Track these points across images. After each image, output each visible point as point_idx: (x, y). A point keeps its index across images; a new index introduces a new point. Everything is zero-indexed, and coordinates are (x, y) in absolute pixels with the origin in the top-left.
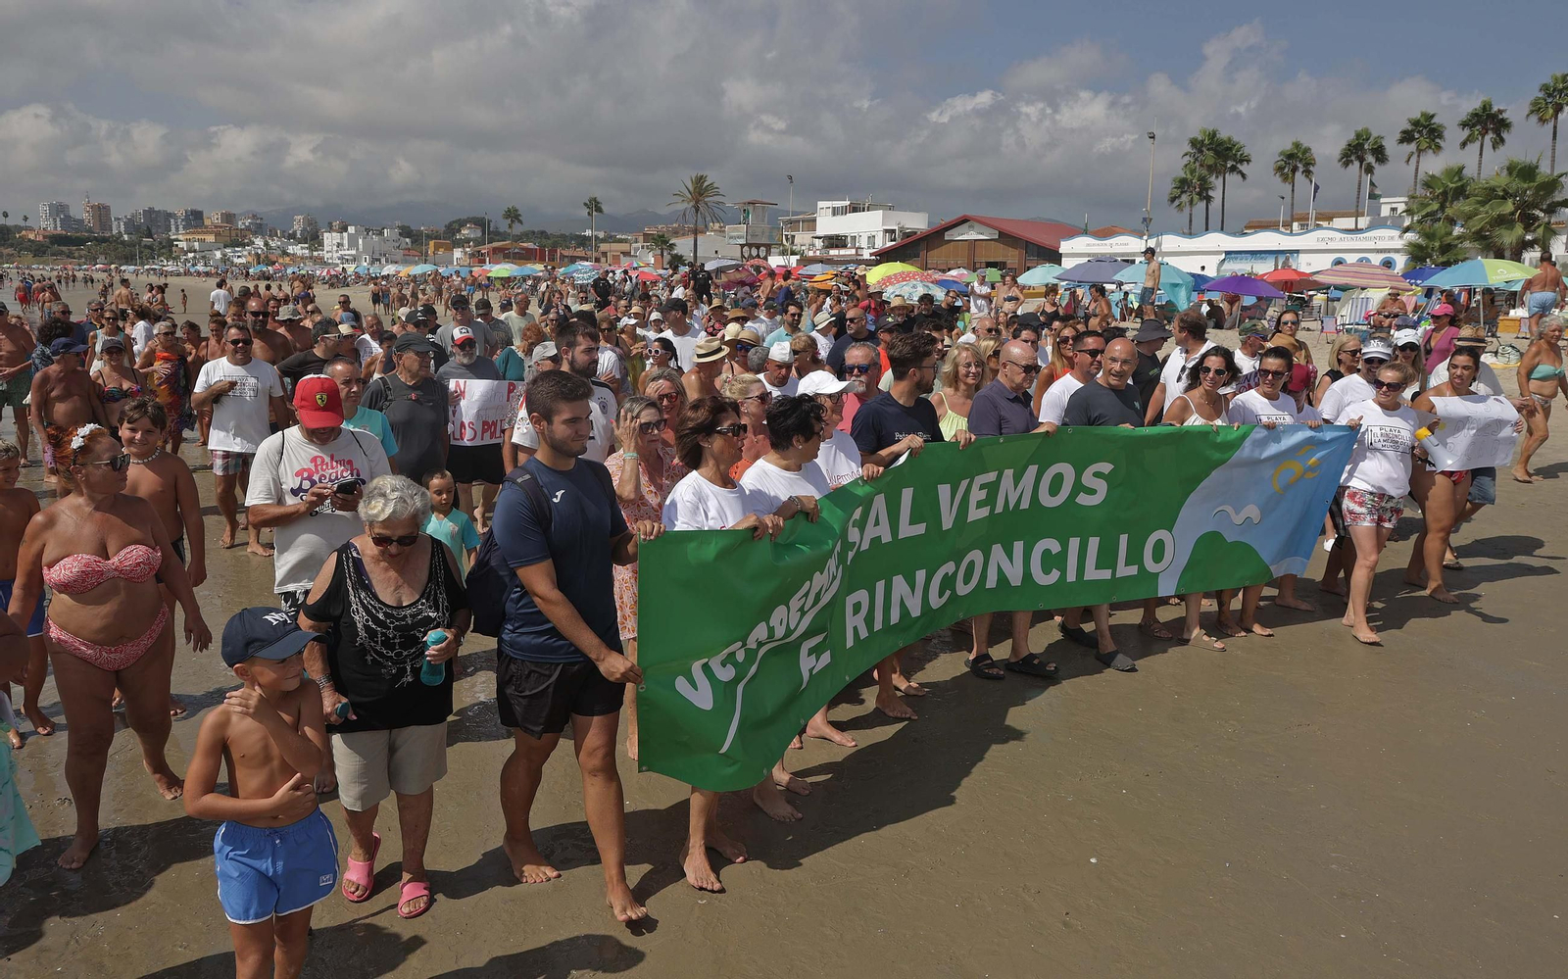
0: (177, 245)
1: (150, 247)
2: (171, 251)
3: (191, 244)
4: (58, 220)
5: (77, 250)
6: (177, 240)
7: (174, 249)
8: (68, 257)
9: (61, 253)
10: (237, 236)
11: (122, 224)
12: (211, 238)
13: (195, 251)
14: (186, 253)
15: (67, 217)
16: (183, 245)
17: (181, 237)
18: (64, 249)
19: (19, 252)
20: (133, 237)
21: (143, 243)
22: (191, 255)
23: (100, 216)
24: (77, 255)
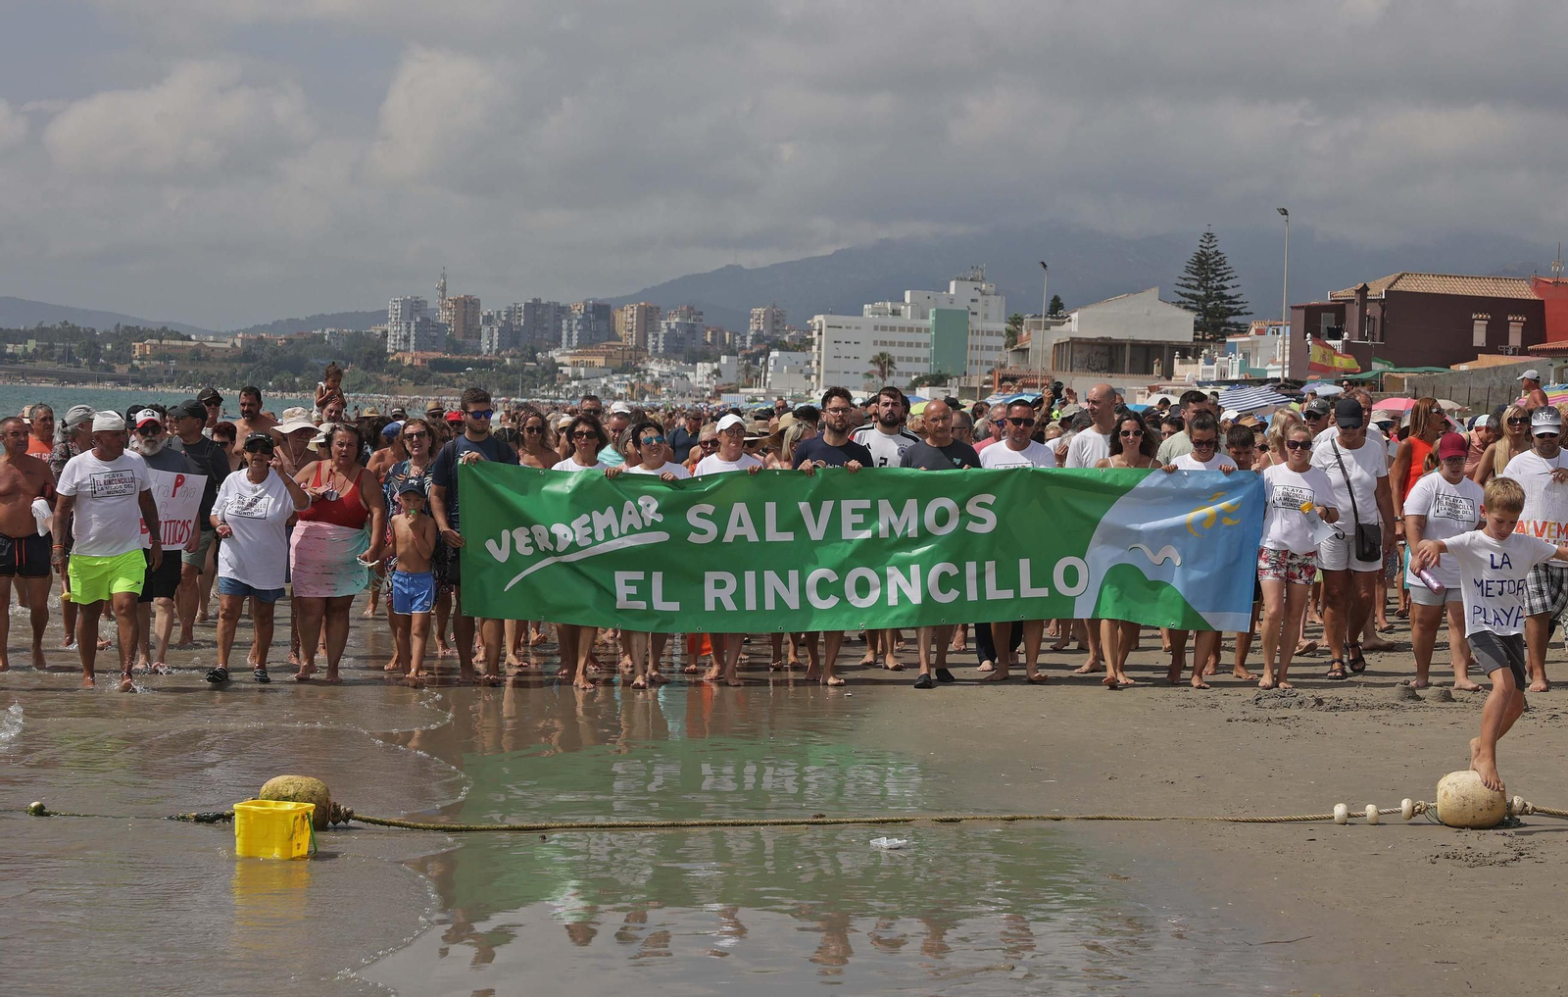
0: (561, 371)
1: (532, 374)
2: (553, 380)
3: (577, 370)
4: (413, 324)
5: (457, 377)
6: (562, 364)
7: (558, 375)
8: (449, 385)
9: (441, 381)
10: (631, 358)
11: (496, 330)
12: (600, 361)
13: (580, 379)
14: (569, 380)
15: (426, 321)
16: (567, 371)
17: (566, 360)
18: (445, 375)
19: (400, 380)
20: (516, 361)
21: (526, 369)
22: (575, 383)
23: (465, 316)
24: (457, 383)
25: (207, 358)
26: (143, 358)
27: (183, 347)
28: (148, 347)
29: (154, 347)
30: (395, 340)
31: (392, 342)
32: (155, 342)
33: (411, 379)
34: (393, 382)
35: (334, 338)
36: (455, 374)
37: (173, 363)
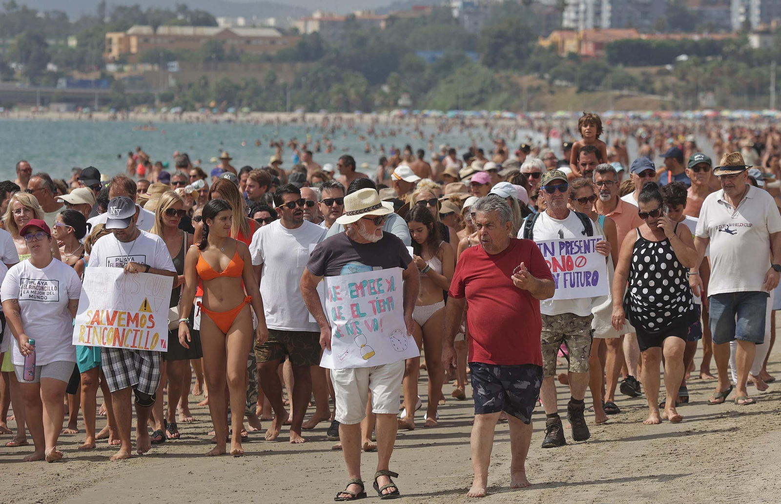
8: (642, 90)
9: (628, 83)
18: (635, 72)
19: (551, 82)
20: (770, 40)
24: (658, 85)
25: (234, 58)
26: (122, 60)
27: (195, 38)
28: (134, 41)
29: (144, 40)
30: (577, 13)
31: (572, 15)
32: (146, 30)
33: (571, 79)
34: (538, 89)
35: (469, 13)
36: (653, 70)
37: (174, 66)
